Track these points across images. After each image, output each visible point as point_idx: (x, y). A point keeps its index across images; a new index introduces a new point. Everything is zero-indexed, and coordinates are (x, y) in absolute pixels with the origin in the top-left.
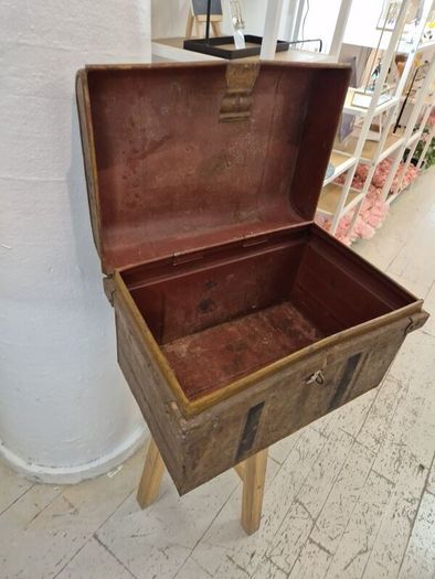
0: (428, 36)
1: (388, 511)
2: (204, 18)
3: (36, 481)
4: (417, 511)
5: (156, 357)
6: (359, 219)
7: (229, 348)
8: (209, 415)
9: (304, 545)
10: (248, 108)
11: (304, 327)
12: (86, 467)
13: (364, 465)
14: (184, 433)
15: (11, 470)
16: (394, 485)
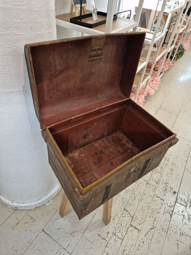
0: (177, 3)
1: (162, 211)
2: (79, 5)
3: (16, 209)
4: (173, 211)
5: (67, 168)
6: (148, 86)
7: (96, 154)
8: (91, 192)
9: (129, 228)
10: (101, 55)
11: (127, 142)
12: (37, 202)
13: (152, 193)
14: (81, 201)
15: (5, 205)
16: (164, 200)
